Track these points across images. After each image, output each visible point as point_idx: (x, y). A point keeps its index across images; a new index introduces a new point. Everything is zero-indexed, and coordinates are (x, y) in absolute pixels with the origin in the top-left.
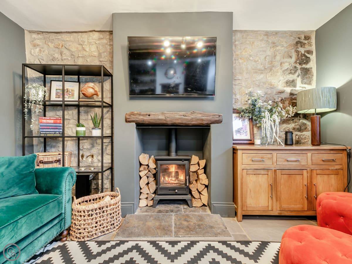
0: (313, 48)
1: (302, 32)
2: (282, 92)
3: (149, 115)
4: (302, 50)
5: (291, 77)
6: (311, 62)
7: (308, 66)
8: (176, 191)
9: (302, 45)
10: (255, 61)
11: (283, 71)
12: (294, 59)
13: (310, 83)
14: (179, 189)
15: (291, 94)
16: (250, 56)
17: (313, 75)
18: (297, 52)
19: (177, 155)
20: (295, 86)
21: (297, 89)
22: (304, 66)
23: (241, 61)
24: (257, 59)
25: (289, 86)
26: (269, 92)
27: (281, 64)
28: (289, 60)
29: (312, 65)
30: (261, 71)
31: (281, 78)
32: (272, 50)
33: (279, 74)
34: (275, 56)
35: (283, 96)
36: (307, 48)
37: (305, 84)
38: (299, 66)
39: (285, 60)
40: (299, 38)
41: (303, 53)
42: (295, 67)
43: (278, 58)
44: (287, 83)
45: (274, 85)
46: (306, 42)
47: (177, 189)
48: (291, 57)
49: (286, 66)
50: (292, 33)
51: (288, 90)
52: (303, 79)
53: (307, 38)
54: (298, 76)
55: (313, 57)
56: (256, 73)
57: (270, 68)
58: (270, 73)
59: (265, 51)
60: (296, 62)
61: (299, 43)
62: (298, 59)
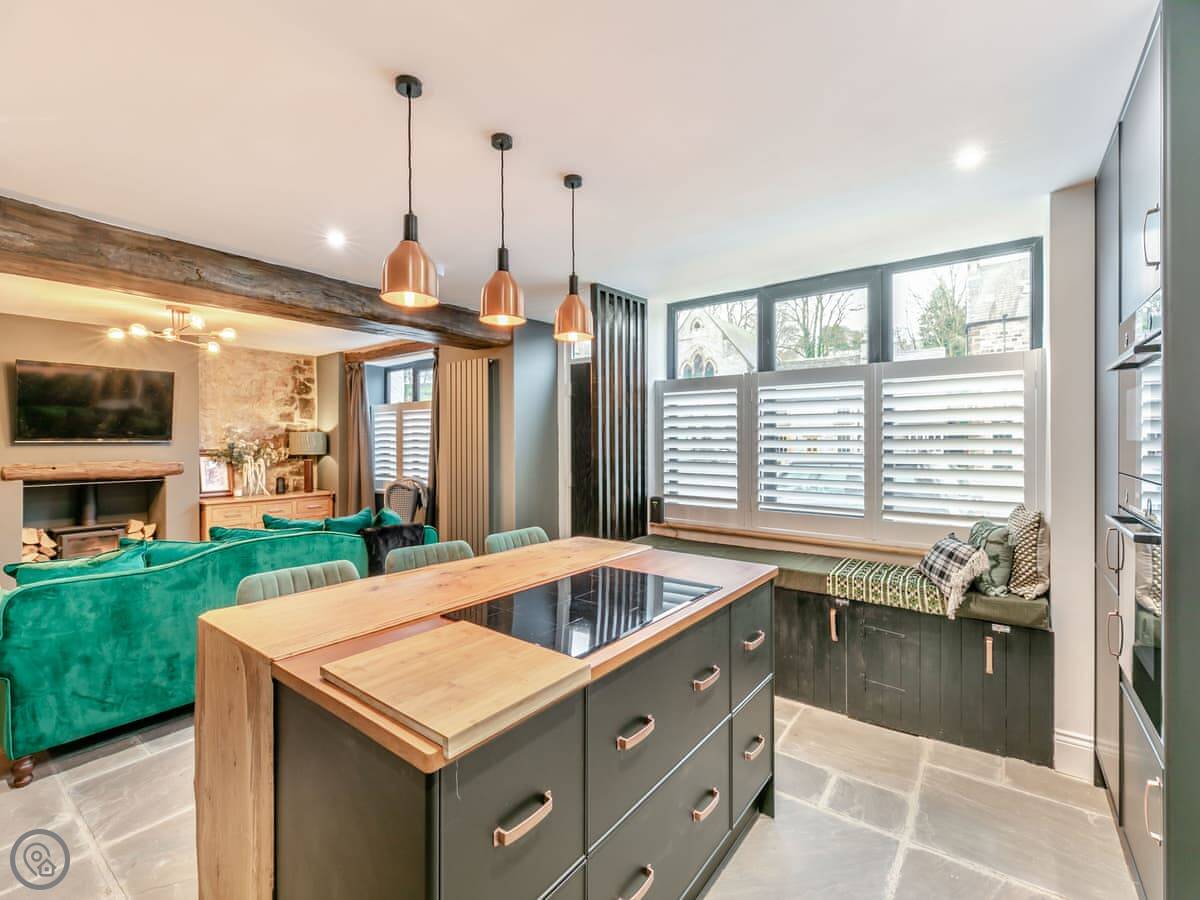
0: (315, 376)
1: (303, 356)
2: (276, 427)
3: (54, 468)
4: (301, 377)
5: (287, 409)
6: (312, 392)
7: (308, 397)
9: (301, 370)
10: (237, 386)
11: (277, 401)
12: (290, 387)
13: (311, 417)
15: (288, 430)
16: (230, 378)
17: (314, 409)
18: (295, 379)
19: (97, 523)
20: (292, 420)
21: (295, 423)
22: (304, 396)
23: (214, 384)
24: (239, 383)
25: (285, 420)
26: (257, 427)
28: (285, 388)
29: (313, 395)
30: (246, 400)
31: (274, 410)
32: (261, 373)
33: (271, 405)
34: (265, 382)
35: (277, 432)
36: (308, 375)
37: (305, 418)
38: (297, 397)
39: (278, 388)
40: (297, 362)
41: (302, 380)
42: (292, 398)
43: (270, 384)
44: (281, 416)
45: (263, 419)
46: (306, 367)
48: (286, 385)
49: (280, 395)
50: (288, 356)
51: (284, 425)
52: (302, 412)
53: (308, 363)
54: (296, 409)
55: (314, 387)
56: (237, 401)
57: (259, 397)
58: (258, 403)
59: (250, 374)
60: (293, 392)
61: (297, 369)
62: (295, 387)
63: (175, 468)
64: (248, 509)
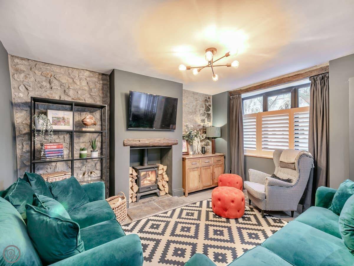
0: (211, 104)
1: (208, 95)
2: (200, 125)
3: (139, 141)
5: (203, 118)
6: (210, 111)
8: (151, 188)
9: (208, 102)
10: (189, 108)
11: (201, 114)
12: (204, 109)
13: (210, 122)
14: (153, 186)
15: (203, 127)
16: (186, 104)
17: (211, 117)
18: (206, 105)
19: (148, 165)
20: (205, 123)
21: (206, 124)
22: (208, 112)
24: (189, 106)
25: (203, 122)
26: (195, 125)
27: (199, 110)
28: (202, 109)
29: (211, 112)
30: (191, 113)
31: (200, 118)
32: (196, 102)
33: (199, 116)
34: (197, 106)
35: (200, 127)
36: (209, 103)
37: (208, 121)
38: (206, 112)
39: (201, 109)
40: (206, 98)
41: (208, 106)
42: (205, 113)
43: (198, 107)
44: (202, 120)
45: (196, 121)
46: (209, 100)
48: (203, 107)
49: (201, 112)
50: (203, 95)
51: (202, 124)
52: (208, 119)
53: (209, 98)
54: (206, 118)
55: (211, 108)
56: (189, 114)
57: (195, 113)
58: (195, 115)
59: (193, 103)
60: (205, 110)
61: (206, 101)
62: (206, 109)
63: (176, 142)
64: (199, 161)
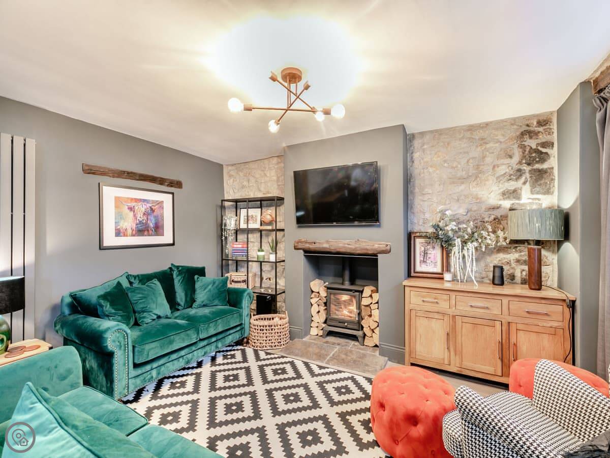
0: (554, 138)
1: (534, 116)
2: (497, 208)
3: (315, 243)
4: (533, 143)
5: (512, 185)
6: (552, 158)
7: (545, 166)
8: (346, 324)
9: (533, 135)
10: (453, 168)
11: (498, 178)
12: (517, 158)
13: (548, 192)
14: (349, 322)
16: (445, 161)
17: (552, 179)
18: (523, 147)
19: (351, 285)
20: (519, 198)
21: (522, 202)
22: (537, 166)
23: (431, 170)
24: (455, 164)
25: (509, 198)
26: (475, 208)
27: (494, 167)
28: (508, 161)
29: (552, 162)
30: (463, 180)
31: (495, 188)
32: (479, 149)
33: (491, 182)
34: (484, 157)
35: (498, 213)
36: (543, 138)
37: (538, 193)
38: (526, 168)
39: (502, 161)
40: (528, 125)
41: (534, 147)
42: (519, 170)
43: (489, 160)
44: (504, 194)
45: (481, 198)
46: (541, 129)
47: (347, 322)
48: (511, 157)
49: (502, 170)
50: (513, 121)
51: (507, 204)
52: (533, 186)
53: (543, 122)
54: (525, 183)
55: (554, 152)
56: (454, 183)
57: (476, 175)
58: (475, 183)
59: (467, 153)
60: (520, 163)
61: (527, 133)
62: (524, 157)
